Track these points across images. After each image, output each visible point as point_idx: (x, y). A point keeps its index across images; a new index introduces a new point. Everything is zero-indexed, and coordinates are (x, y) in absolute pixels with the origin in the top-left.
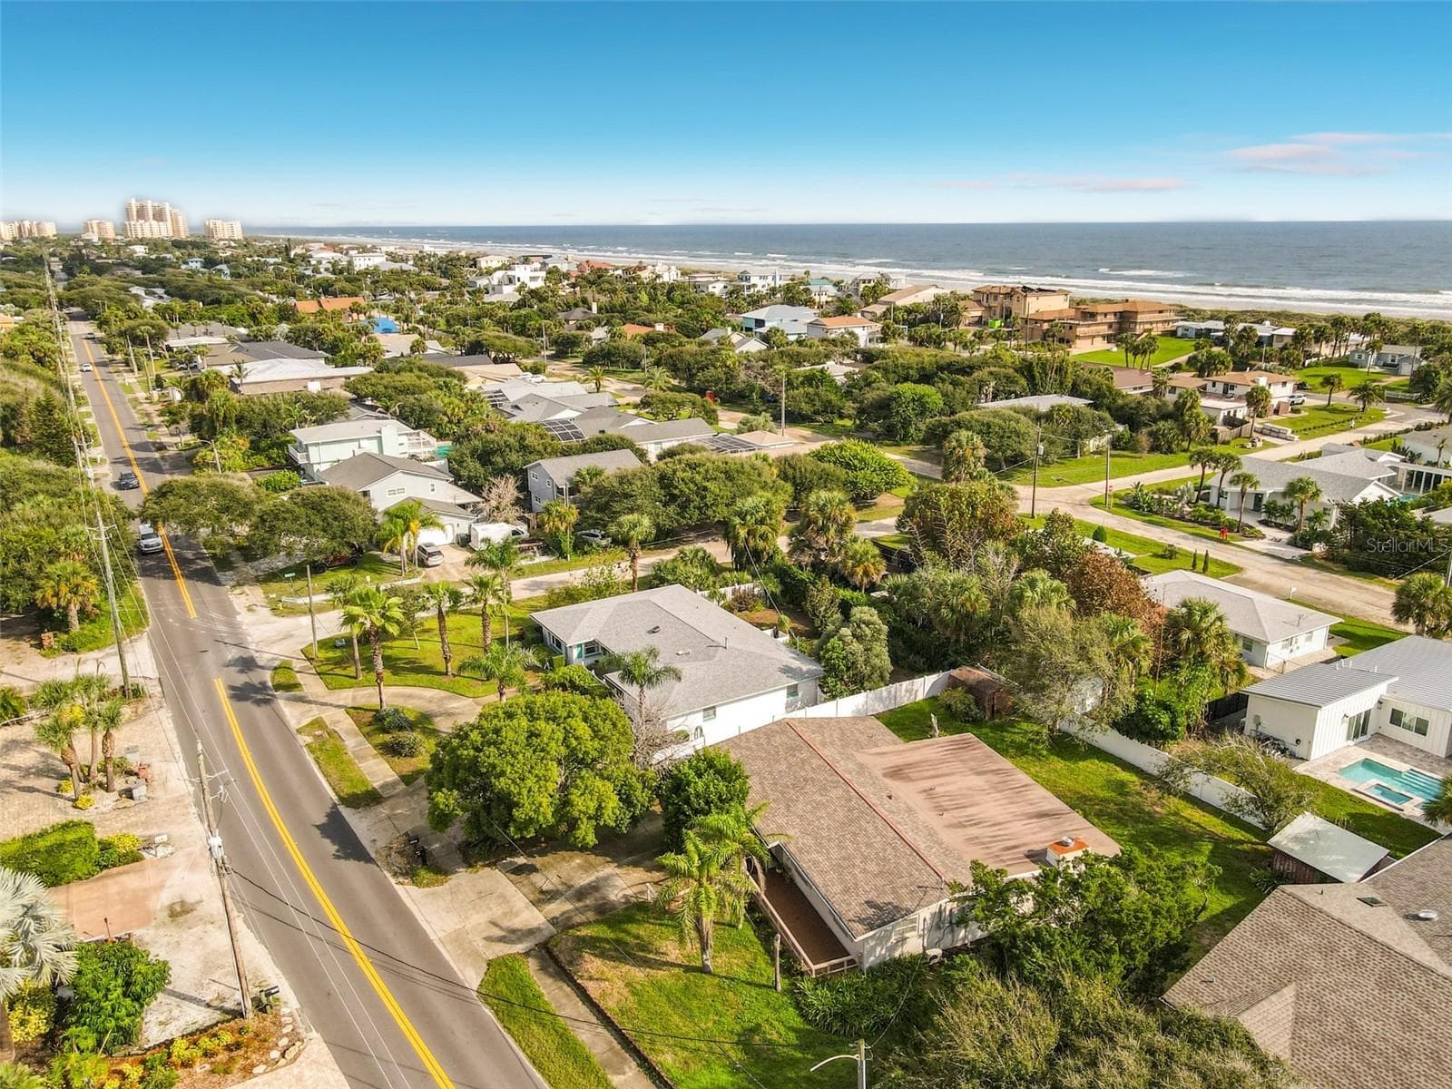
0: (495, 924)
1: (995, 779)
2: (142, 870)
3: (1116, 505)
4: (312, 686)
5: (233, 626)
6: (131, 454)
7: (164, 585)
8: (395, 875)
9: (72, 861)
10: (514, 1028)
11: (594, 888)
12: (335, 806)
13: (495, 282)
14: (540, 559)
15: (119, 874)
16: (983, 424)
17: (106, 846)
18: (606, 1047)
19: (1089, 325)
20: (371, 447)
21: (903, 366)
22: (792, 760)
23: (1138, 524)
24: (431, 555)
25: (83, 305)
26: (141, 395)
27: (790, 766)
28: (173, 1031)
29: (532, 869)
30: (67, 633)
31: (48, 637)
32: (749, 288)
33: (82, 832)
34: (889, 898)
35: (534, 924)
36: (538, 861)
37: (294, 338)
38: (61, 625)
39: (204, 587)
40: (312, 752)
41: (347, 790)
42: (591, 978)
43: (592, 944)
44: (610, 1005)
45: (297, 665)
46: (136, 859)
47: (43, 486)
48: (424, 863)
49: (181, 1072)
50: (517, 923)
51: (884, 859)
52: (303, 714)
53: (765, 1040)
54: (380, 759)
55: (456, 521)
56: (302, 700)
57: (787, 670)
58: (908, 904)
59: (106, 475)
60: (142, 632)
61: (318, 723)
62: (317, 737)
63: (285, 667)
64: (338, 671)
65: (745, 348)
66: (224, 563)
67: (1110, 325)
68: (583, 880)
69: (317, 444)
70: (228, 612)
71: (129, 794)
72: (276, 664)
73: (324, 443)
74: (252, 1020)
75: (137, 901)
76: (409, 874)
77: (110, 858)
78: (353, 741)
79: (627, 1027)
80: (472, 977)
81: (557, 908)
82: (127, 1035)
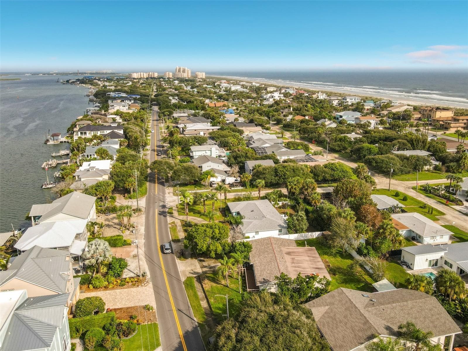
0: (192, 270)
1: (312, 258)
2: (131, 247)
3: (421, 189)
4: (175, 214)
5: (164, 197)
6: (156, 148)
7: (153, 185)
8: (177, 257)
9: (118, 243)
10: (187, 290)
11: (214, 267)
12: (170, 241)
13: (268, 97)
14: (241, 188)
15: (126, 247)
16: (381, 160)
17: (125, 241)
18: (202, 296)
19: (456, 123)
20: (208, 153)
21: (374, 136)
22: (266, 246)
23: (423, 196)
24: (214, 184)
25: (157, 101)
26: (163, 130)
27: (265, 247)
28: (128, 276)
29: (204, 261)
30: (130, 194)
31: (126, 195)
32: (346, 102)
33: (121, 237)
34: (268, 279)
35: (199, 272)
36: (206, 259)
37: (204, 116)
38: (129, 192)
39: (161, 186)
40: (170, 229)
41: (174, 238)
42: (205, 284)
43: (208, 278)
44: (206, 289)
45: (174, 208)
46: (130, 245)
47: (132, 158)
48: (183, 256)
49: (127, 284)
50: (196, 271)
51: (272, 271)
52: (171, 220)
53: (233, 301)
54: (183, 233)
55: (222, 176)
56: (172, 217)
57: (280, 226)
58: (271, 280)
59: (149, 154)
60: (145, 196)
61: (174, 223)
62: (172, 226)
63: (171, 208)
64: (182, 211)
65: (330, 126)
66: (167, 180)
67: (465, 124)
68: (213, 265)
69: (195, 151)
70: (164, 193)
71: (132, 231)
72: (170, 207)
73: (197, 151)
74: (141, 277)
75: (128, 253)
76: (179, 257)
77: (126, 244)
78: (179, 228)
79: (207, 294)
80: (183, 279)
81: (205, 269)
82: (119, 276)
